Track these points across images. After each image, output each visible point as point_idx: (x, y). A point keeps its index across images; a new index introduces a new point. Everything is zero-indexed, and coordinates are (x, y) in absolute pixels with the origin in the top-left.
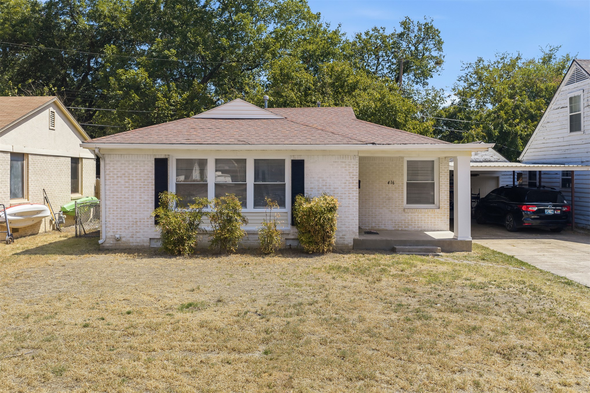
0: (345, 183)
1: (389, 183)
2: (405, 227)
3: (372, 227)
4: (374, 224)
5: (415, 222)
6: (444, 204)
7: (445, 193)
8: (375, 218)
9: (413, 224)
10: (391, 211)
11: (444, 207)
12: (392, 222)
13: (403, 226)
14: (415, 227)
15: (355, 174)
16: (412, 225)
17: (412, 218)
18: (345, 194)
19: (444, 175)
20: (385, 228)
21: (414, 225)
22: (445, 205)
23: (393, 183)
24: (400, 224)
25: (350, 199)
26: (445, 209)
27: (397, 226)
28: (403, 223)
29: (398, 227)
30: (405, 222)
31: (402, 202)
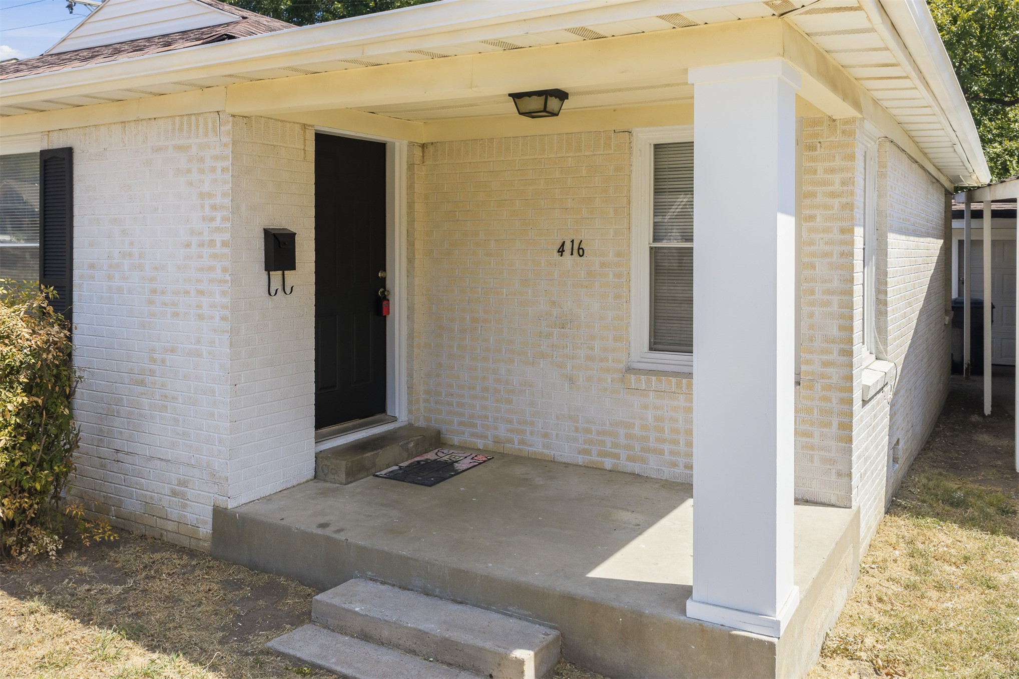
0: (188, 245)
1: (561, 251)
2: (631, 459)
3: (497, 441)
4: (502, 431)
5: (676, 442)
6: (825, 364)
7: (828, 304)
8: (509, 402)
9: (666, 447)
10: (571, 380)
11: (823, 376)
12: (577, 430)
13: (623, 454)
14: (674, 465)
15: (218, 200)
16: (661, 452)
17: (658, 419)
18: (187, 292)
19: (826, 207)
20: (546, 451)
21: (672, 453)
22: (831, 371)
23: (581, 252)
24: (608, 440)
25: (201, 317)
26: (828, 388)
27: (595, 449)
28: (622, 440)
29: (601, 454)
30: (629, 436)
31: (616, 339)
